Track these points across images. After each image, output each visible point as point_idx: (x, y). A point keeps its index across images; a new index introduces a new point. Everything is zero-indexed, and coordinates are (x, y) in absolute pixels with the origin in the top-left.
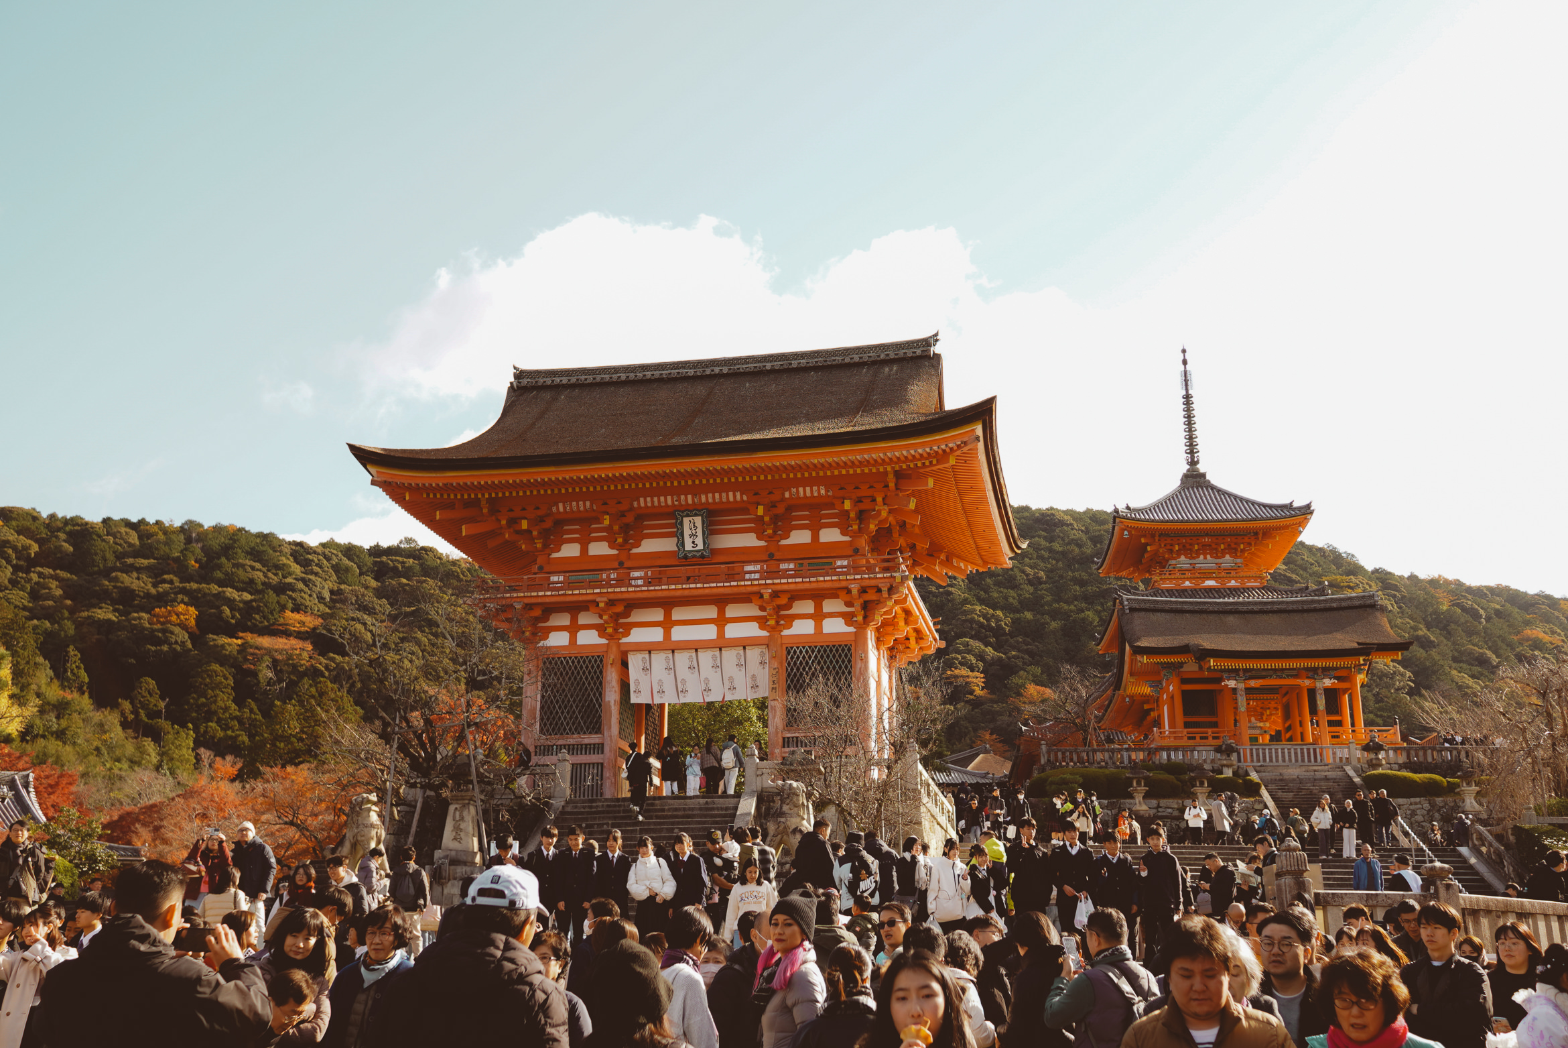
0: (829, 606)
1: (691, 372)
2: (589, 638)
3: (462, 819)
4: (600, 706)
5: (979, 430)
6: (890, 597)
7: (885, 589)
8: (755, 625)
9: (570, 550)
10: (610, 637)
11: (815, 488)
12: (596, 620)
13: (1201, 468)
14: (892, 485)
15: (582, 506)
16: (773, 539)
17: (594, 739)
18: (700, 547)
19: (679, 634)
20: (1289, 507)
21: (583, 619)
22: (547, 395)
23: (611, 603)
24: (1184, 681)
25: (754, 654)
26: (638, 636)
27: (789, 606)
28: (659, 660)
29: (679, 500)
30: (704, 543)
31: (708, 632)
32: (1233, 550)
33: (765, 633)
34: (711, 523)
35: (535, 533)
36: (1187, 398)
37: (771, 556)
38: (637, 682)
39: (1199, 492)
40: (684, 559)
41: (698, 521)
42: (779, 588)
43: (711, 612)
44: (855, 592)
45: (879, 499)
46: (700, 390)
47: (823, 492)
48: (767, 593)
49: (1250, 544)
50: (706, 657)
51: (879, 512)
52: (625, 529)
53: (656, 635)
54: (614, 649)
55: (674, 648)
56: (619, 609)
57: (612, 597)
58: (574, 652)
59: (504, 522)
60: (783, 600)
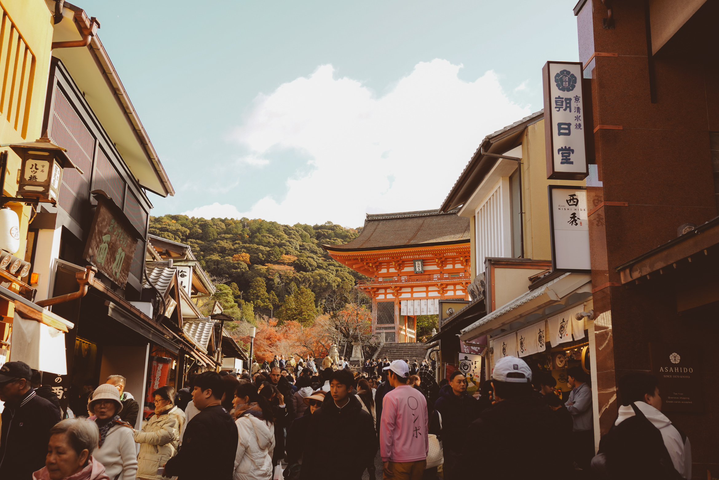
0: (458, 287)
1: (419, 215)
2: (390, 296)
3: (357, 349)
4: (394, 316)
8: (437, 293)
9: (384, 271)
10: (396, 296)
11: (453, 253)
12: (392, 291)
15: (387, 259)
16: (442, 267)
17: (392, 325)
18: (421, 270)
19: (415, 295)
21: (388, 291)
22: (376, 223)
23: (396, 287)
25: (436, 301)
26: (404, 296)
27: (446, 287)
28: (410, 302)
29: (414, 257)
30: (422, 269)
33: (439, 295)
34: (424, 263)
35: (374, 267)
37: (441, 272)
38: (403, 309)
40: (417, 274)
41: (420, 262)
42: (443, 283)
43: (424, 289)
44: (464, 284)
46: (420, 221)
47: (455, 254)
48: (439, 284)
50: (423, 302)
52: (399, 265)
53: (409, 295)
54: (397, 300)
55: (414, 299)
56: (398, 288)
57: (396, 285)
58: (386, 301)
59: (365, 264)
60: (444, 286)
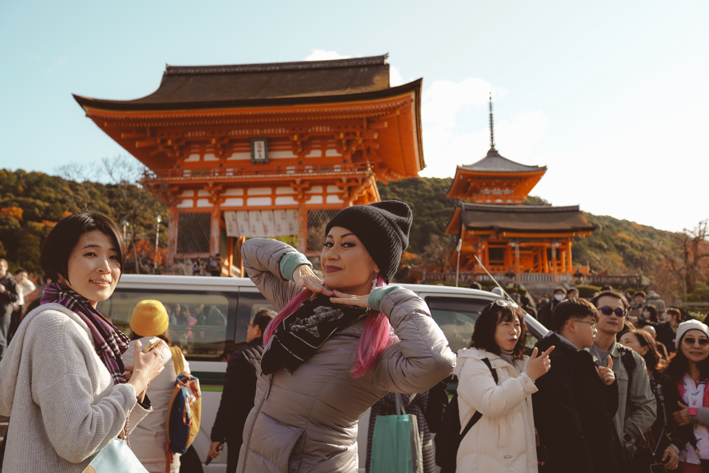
0: (330, 189)
1: (259, 69)
2: (203, 204)
4: (209, 238)
5: (413, 95)
6: (362, 185)
7: (360, 180)
8: (291, 198)
9: (194, 158)
10: (215, 203)
11: (324, 128)
12: (208, 195)
13: (496, 148)
14: (365, 126)
15: (200, 134)
16: (302, 154)
17: (205, 255)
18: (263, 157)
19: (251, 202)
20: (537, 167)
21: (201, 193)
22: (183, 78)
23: (216, 184)
24: (490, 243)
25: (290, 213)
26: (229, 203)
27: (309, 189)
28: (241, 216)
29: (252, 132)
30: (266, 155)
31: (267, 202)
32: (510, 186)
33: (296, 203)
34: (269, 145)
35: (175, 148)
36: (491, 115)
37: (300, 163)
38: (230, 225)
39: (495, 159)
40: (256, 163)
41: (262, 143)
42: (304, 178)
43: (268, 191)
44: (344, 181)
45: (358, 134)
46: (264, 77)
47: (328, 130)
48: (298, 181)
49: (517, 183)
50: (265, 215)
51: (358, 141)
52: (224, 148)
53: (239, 203)
54: (217, 209)
55: (248, 210)
56: (220, 188)
57: (216, 181)
58: (195, 211)
59: (159, 141)
60: (306, 185)
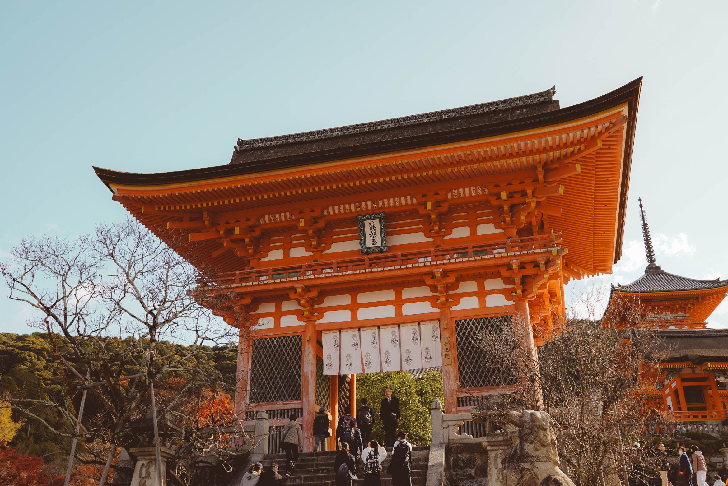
0: (490, 284)
2: (290, 322)
3: (148, 475)
4: (300, 376)
5: (625, 110)
6: (546, 271)
7: (542, 263)
8: (427, 304)
9: (276, 255)
10: (308, 319)
11: (473, 189)
12: (296, 307)
14: (541, 177)
15: (283, 217)
16: (438, 234)
17: (294, 404)
18: (379, 244)
19: (364, 314)
20: (717, 281)
21: (286, 306)
22: (261, 153)
23: (307, 289)
24: (683, 380)
25: (427, 329)
26: (330, 318)
27: (455, 287)
28: (348, 336)
29: (360, 207)
31: (389, 312)
32: (683, 309)
33: (436, 310)
34: (386, 227)
35: (246, 240)
36: (645, 226)
37: (438, 247)
38: (329, 357)
39: (658, 277)
40: (368, 253)
41: (377, 222)
42: (448, 267)
43: (390, 295)
44: (515, 266)
45: (529, 192)
47: (480, 191)
48: (438, 272)
49: (693, 305)
50: (387, 333)
51: (529, 204)
52: (319, 233)
53: (345, 316)
54: (311, 329)
55: (360, 326)
56: (314, 294)
57: (307, 283)
58: (278, 333)
59: (222, 232)
60: (452, 279)
